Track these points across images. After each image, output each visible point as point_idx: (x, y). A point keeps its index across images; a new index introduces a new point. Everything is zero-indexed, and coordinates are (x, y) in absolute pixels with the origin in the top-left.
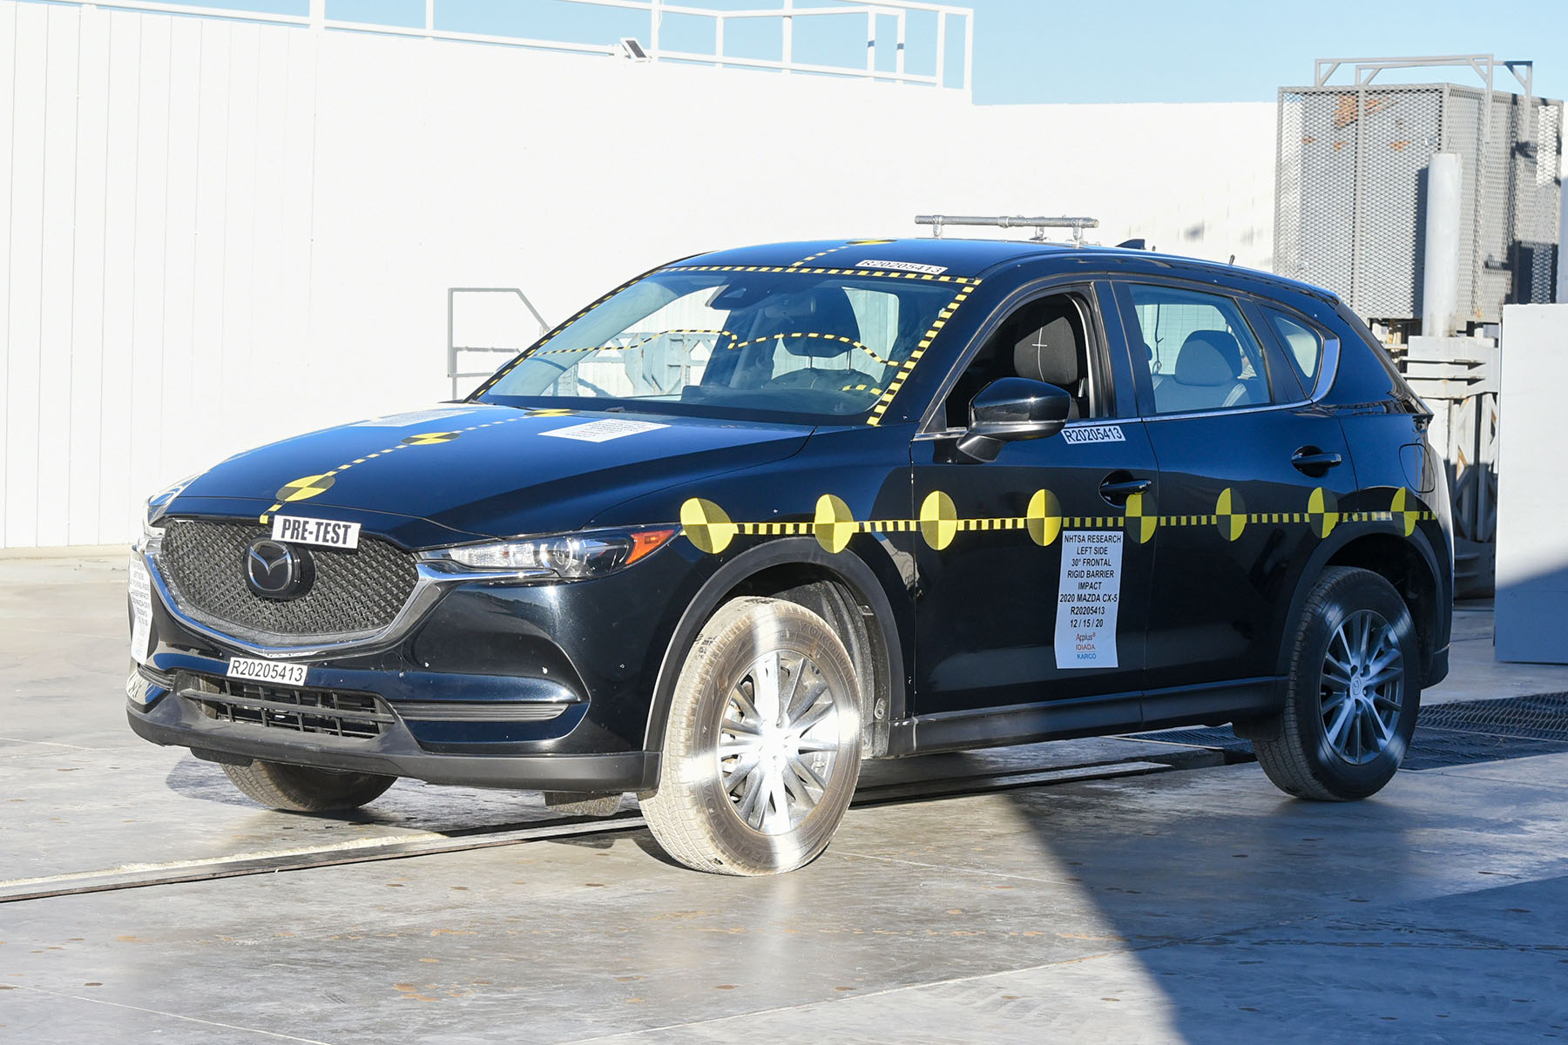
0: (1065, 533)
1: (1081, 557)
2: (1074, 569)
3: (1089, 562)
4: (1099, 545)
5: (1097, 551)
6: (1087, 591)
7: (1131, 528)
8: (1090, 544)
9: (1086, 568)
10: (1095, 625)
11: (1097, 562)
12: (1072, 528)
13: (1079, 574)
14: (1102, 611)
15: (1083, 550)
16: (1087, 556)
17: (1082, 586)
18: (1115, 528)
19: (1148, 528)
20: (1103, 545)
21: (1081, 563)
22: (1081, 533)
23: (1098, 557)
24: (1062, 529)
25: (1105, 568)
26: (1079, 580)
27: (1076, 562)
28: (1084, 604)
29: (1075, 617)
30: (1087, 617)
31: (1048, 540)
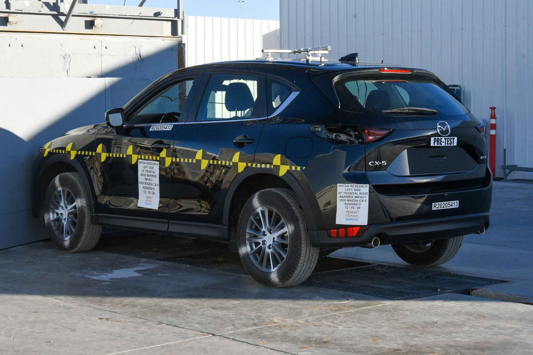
0: (139, 160)
1: (145, 169)
2: (143, 173)
3: (147, 171)
4: (151, 166)
5: (150, 168)
6: (148, 181)
7: (162, 162)
8: (147, 165)
9: (147, 173)
10: (152, 194)
11: (150, 172)
12: (141, 159)
13: (145, 175)
14: (154, 189)
15: (145, 167)
16: (147, 169)
17: (146, 179)
18: (156, 160)
19: (168, 161)
20: (152, 166)
21: (145, 171)
22: (145, 161)
23: (150, 170)
24: (138, 159)
25: (153, 174)
26: (145, 177)
27: (143, 171)
28: (147, 186)
29: (145, 190)
30: (149, 190)
31: (134, 162)
